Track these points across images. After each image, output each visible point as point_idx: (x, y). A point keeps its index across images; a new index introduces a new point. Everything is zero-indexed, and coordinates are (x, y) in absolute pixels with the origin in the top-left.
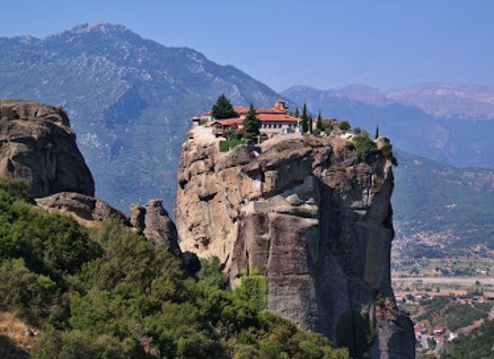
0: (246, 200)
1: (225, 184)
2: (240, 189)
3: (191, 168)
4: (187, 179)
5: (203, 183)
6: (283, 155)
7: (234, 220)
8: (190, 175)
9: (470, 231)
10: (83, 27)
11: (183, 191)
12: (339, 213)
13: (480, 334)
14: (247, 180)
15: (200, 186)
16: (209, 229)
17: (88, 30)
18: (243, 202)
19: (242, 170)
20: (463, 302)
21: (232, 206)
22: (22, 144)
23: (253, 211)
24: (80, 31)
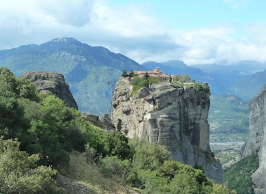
0: (146, 113)
1: (136, 106)
2: (143, 108)
3: (119, 99)
4: (117, 104)
5: (124, 106)
6: (163, 92)
7: (140, 122)
8: (118, 102)
9: (224, 122)
10: (56, 39)
11: (115, 109)
12: (187, 117)
13: (235, 167)
14: (147, 104)
15: (123, 106)
16: (128, 126)
17: (58, 40)
18: (145, 114)
19: (145, 99)
20: (225, 153)
21: (139, 116)
22: (48, 91)
23: (150, 118)
24: (55, 41)
